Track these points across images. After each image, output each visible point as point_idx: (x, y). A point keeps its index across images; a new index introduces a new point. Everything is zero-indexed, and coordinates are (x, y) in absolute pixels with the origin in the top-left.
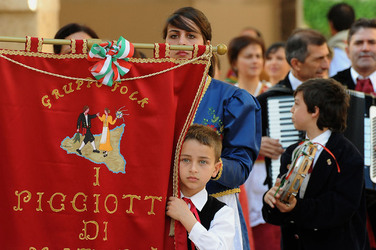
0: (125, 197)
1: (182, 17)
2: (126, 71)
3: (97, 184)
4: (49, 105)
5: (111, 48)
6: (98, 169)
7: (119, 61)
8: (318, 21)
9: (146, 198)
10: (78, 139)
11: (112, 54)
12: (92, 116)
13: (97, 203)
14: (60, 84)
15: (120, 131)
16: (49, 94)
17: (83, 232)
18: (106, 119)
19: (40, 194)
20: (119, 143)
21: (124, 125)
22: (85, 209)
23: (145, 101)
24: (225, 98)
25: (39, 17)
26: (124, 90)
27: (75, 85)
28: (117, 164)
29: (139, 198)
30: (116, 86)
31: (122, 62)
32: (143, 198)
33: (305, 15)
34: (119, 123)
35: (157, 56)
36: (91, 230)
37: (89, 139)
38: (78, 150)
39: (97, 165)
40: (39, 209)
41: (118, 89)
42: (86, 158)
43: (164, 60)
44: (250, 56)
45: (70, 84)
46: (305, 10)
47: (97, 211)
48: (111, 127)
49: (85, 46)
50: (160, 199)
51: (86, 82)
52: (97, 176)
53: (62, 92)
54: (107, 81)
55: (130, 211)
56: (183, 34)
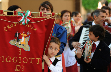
0: (30, 58)
1: (46, 4)
2: (29, 20)
3: (20, 54)
4: (6, 30)
5: (25, 13)
6: (20, 50)
7: (27, 17)
8: (87, 5)
9: (36, 59)
10: (15, 41)
11: (25, 15)
12: (19, 34)
13: (20, 60)
14: (9, 24)
15: (28, 38)
16: (6, 27)
17: (16, 69)
18: (24, 35)
19: (3, 57)
20: (28, 42)
21: (29, 37)
22: (17, 62)
23: (36, 29)
24: (57, 28)
25: (3, 4)
26: (29, 26)
27: (14, 25)
28: (27, 48)
29: (34, 59)
30: (27, 25)
32: (35, 59)
33: (83, 4)
34: (28, 36)
35: (40, 16)
36: (18, 68)
37: (18, 41)
38: (15, 44)
39: (20, 49)
40: (3, 61)
41: (28, 26)
42: (17, 46)
43: (42, 17)
44: (66, 16)
45: (13, 24)
46: (83, 2)
47: (20, 62)
48: (25, 37)
49: (17, 12)
50: (41, 59)
51: (17, 24)
52: (20, 52)
53: (10, 26)
54: (23, 23)
55: (32, 63)
56: (46, 9)
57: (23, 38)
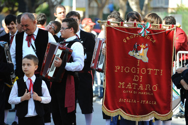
0: (148, 69)
2: (149, 32)
3: (138, 65)
4: (126, 41)
5: (145, 25)
9: (154, 70)
11: (144, 27)
13: (138, 71)
14: (129, 35)
15: (147, 50)
16: (126, 38)
17: (134, 79)
18: (142, 46)
19: (122, 67)
20: (146, 53)
21: (148, 48)
22: (135, 72)
23: (155, 41)
26: (148, 38)
27: (133, 36)
28: (146, 59)
29: (152, 70)
30: (146, 36)
31: (148, 30)
35: (159, 28)
36: (136, 78)
38: (133, 55)
39: (139, 60)
40: (122, 71)
42: (136, 57)
43: (161, 29)
47: (138, 73)
48: (144, 49)
49: (137, 24)
51: (137, 35)
52: (139, 63)
53: (129, 38)
54: (143, 35)
55: (150, 73)
57: (142, 49)
